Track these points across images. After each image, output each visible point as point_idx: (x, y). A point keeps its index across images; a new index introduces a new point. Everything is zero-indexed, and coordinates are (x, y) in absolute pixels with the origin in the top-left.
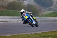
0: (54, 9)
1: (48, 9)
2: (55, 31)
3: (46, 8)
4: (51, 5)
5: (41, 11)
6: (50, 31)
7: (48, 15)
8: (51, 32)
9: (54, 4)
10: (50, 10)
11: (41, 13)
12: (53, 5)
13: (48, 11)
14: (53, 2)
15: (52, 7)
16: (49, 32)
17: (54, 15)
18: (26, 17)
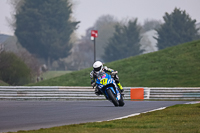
0: (73, 64)
1: (55, 63)
2: (74, 126)
3: (51, 62)
4: (65, 54)
5: (37, 69)
6: (61, 125)
7: (57, 80)
8: (65, 127)
9: (73, 50)
10: (62, 66)
11: (38, 75)
12: (70, 54)
13: (58, 69)
14: (71, 46)
15: (67, 60)
16: (59, 128)
17: (74, 82)
18: (105, 81)
